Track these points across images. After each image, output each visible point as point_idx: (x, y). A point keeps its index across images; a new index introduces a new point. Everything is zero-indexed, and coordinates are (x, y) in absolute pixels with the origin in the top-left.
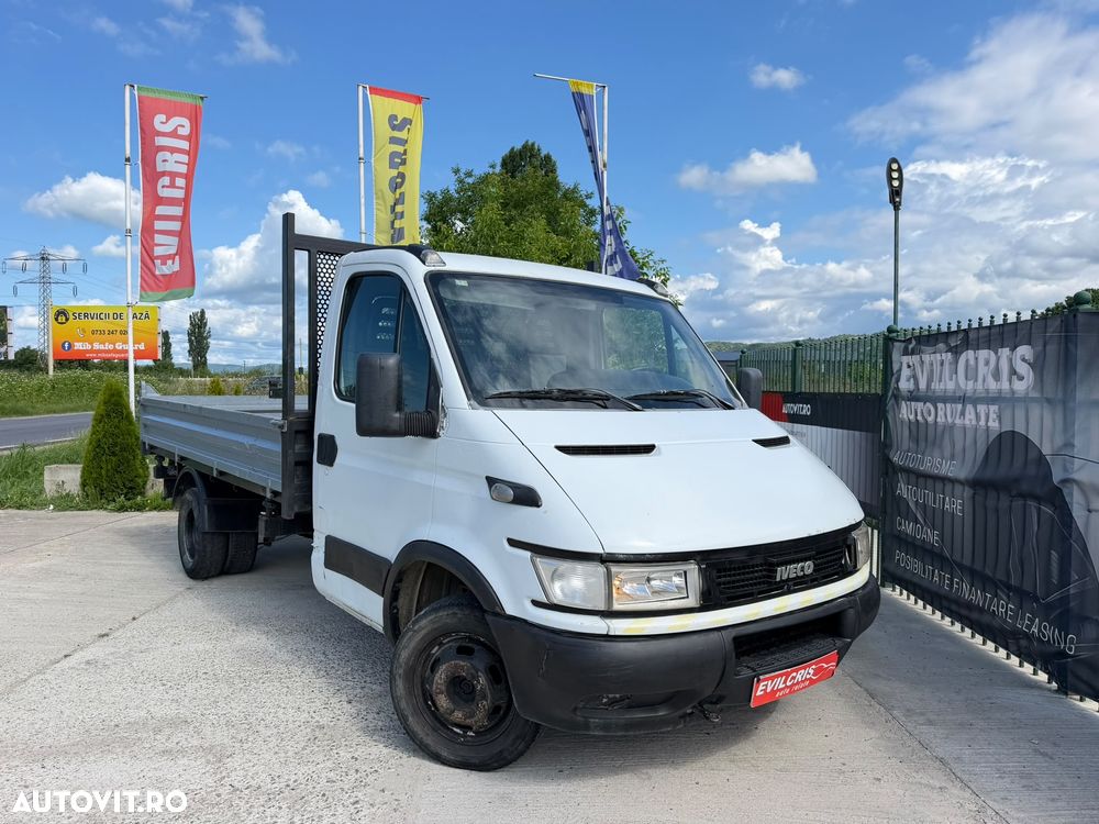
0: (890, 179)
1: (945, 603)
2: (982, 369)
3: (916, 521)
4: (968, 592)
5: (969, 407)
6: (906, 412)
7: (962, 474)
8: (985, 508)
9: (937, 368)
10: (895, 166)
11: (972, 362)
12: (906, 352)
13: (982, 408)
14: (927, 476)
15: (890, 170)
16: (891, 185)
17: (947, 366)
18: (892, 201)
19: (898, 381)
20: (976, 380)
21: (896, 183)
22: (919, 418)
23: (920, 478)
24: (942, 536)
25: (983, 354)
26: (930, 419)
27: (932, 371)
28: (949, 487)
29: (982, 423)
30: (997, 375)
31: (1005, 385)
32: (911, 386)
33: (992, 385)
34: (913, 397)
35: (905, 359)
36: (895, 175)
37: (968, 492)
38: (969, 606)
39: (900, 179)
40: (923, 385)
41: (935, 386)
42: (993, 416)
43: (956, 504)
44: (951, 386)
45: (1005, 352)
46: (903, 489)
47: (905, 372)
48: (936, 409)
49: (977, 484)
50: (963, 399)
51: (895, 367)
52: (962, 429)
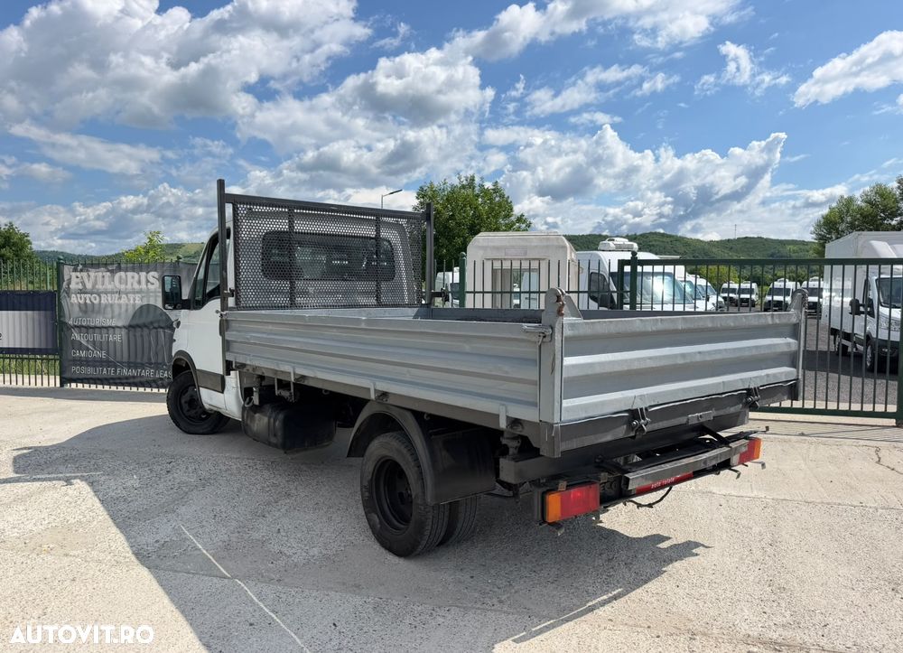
1: (111, 381)
2: (130, 280)
3: (88, 349)
4: (125, 372)
5: (124, 296)
6: (74, 299)
7: (120, 324)
8: (135, 336)
9: (101, 279)
11: (124, 277)
12: (75, 270)
13: (131, 296)
14: (95, 327)
17: (107, 279)
19: (69, 284)
20: (127, 284)
22: (88, 301)
23: (88, 329)
24: (108, 353)
25: (130, 274)
26: (96, 302)
27: (96, 280)
28: (111, 331)
29: (132, 302)
30: (139, 282)
31: (143, 286)
32: (80, 286)
33: (136, 286)
34: (82, 292)
35: (74, 274)
37: (124, 332)
38: (127, 378)
40: (89, 286)
41: (99, 286)
42: (138, 299)
43: (118, 337)
44: (110, 287)
45: (143, 274)
46: (76, 336)
47: (74, 280)
48: (100, 297)
49: (131, 327)
50: (119, 292)
51: (66, 278)
52: (120, 305)
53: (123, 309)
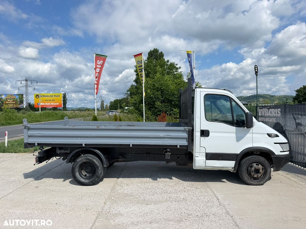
0: (255, 69)
2: (273, 112)
6: (260, 119)
9: (265, 111)
10: (256, 67)
11: (271, 111)
12: (260, 109)
13: (273, 119)
15: (255, 68)
16: (255, 71)
17: (267, 111)
18: (256, 74)
19: (258, 114)
20: (272, 114)
21: (256, 70)
22: (263, 120)
25: (273, 110)
26: (265, 120)
29: (273, 121)
30: (275, 113)
31: (276, 115)
33: (274, 115)
34: (262, 116)
35: (260, 110)
36: (256, 69)
39: (257, 69)
40: (263, 115)
41: (265, 115)
42: (275, 120)
44: (268, 115)
45: (276, 110)
47: (260, 112)
48: (265, 118)
50: (270, 117)
51: (258, 111)
52: (270, 122)
53: (271, 123)
